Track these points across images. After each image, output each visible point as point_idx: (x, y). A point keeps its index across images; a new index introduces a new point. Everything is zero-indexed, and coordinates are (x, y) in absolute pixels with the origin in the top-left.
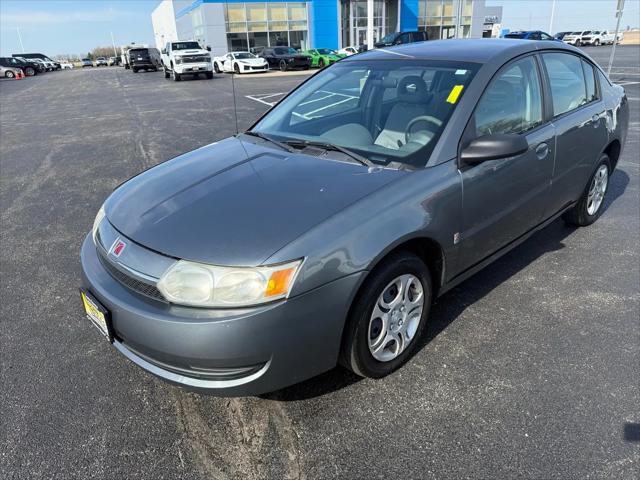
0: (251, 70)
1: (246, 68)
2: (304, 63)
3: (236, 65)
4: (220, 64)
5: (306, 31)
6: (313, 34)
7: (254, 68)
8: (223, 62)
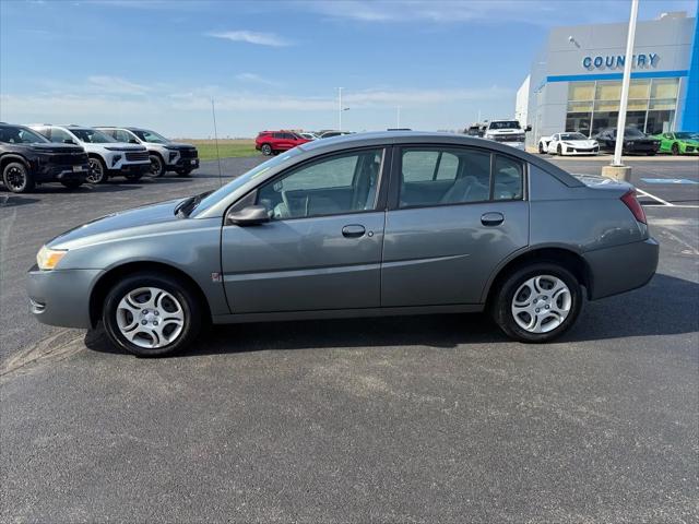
0: (575, 152)
1: (570, 150)
2: (649, 147)
3: (559, 147)
4: (545, 145)
5: (674, 111)
6: (682, 114)
7: (578, 150)
8: (548, 143)
